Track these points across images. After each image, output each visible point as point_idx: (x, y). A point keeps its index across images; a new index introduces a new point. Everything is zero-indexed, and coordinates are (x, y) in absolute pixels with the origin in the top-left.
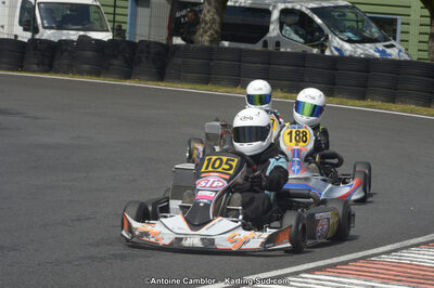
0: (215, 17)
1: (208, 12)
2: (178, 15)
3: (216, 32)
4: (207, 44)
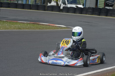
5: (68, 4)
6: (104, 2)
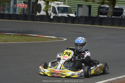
5: (58, 13)
6: (97, 11)
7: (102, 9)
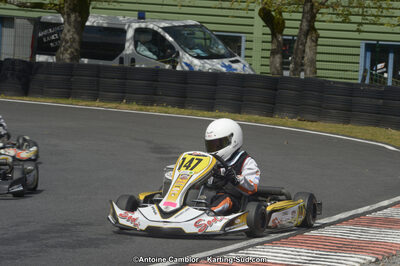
0: (75, 36)
1: (69, 31)
2: (40, 35)
3: (76, 50)
4: (68, 61)
7: (45, 33)
